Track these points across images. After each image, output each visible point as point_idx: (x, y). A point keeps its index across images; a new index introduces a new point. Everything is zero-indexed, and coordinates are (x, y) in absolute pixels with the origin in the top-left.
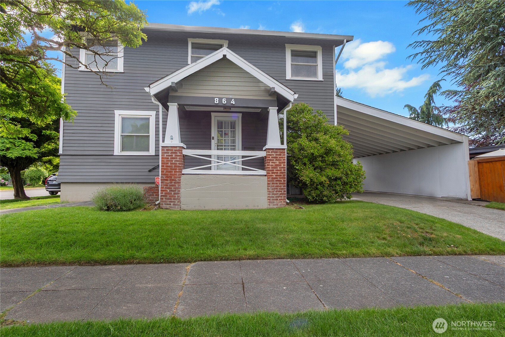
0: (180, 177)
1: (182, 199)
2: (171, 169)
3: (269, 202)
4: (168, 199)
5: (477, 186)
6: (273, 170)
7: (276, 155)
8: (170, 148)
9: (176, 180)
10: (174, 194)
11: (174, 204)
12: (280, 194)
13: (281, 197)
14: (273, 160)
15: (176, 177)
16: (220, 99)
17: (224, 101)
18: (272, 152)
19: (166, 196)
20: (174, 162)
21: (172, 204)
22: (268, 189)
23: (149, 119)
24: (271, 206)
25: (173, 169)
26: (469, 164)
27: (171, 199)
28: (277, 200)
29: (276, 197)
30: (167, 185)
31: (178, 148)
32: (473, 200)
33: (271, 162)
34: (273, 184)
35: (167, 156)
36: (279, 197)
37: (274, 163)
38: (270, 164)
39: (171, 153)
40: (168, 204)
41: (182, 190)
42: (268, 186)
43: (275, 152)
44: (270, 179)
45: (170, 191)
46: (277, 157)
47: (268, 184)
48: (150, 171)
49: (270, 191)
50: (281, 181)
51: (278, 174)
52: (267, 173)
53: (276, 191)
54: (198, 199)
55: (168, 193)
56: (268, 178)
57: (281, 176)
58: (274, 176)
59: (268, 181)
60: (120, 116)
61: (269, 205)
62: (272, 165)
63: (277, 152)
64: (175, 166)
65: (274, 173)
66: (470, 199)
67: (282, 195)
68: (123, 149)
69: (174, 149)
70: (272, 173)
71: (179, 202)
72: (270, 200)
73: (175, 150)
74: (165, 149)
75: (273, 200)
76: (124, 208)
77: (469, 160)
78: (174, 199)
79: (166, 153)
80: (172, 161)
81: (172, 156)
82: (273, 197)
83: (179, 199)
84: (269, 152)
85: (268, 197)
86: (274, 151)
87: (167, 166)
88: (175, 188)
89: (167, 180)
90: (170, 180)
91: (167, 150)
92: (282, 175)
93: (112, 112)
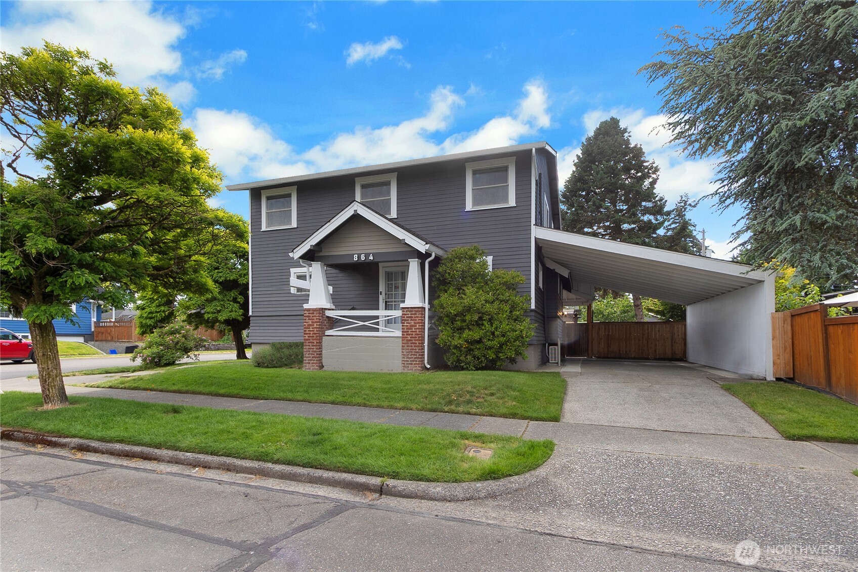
0: (323, 339)
1: (323, 361)
3: (404, 367)
4: (311, 360)
5: (788, 355)
6: (408, 332)
7: (411, 314)
8: (315, 310)
10: (316, 354)
12: (417, 358)
13: (417, 361)
14: (408, 320)
17: (362, 258)
22: (403, 352)
24: (406, 371)
26: (773, 318)
27: (314, 360)
28: (411, 364)
29: (411, 361)
30: (309, 346)
32: (778, 379)
33: (406, 322)
34: (407, 346)
36: (415, 361)
37: (410, 323)
38: (405, 324)
41: (323, 350)
42: (402, 349)
43: (410, 311)
44: (405, 342)
45: (312, 352)
46: (412, 317)
47: (403, 347)
49: (404, 355)
50: (416, 343)
52: (403, 335)
53: (411, 355)
54: (338, 361)
55: (311, 354)
56: (402, 340)
58: (409, 338)
59: (403, 343)
61: (404, 369)
62: (407, 326)
63: (412, 311)
65: (409, 335)
66: (770, 377)
70: (407, 335)
72: (404, 364)
75: (407, 364)
76: (270, 366)
77: (774, 311)
78: (316, 360)
82: (408, 361)
84: (404, 311)
85: (403, 361)
88: (317, 349)
92: (417, 336)
93: (288, 270)
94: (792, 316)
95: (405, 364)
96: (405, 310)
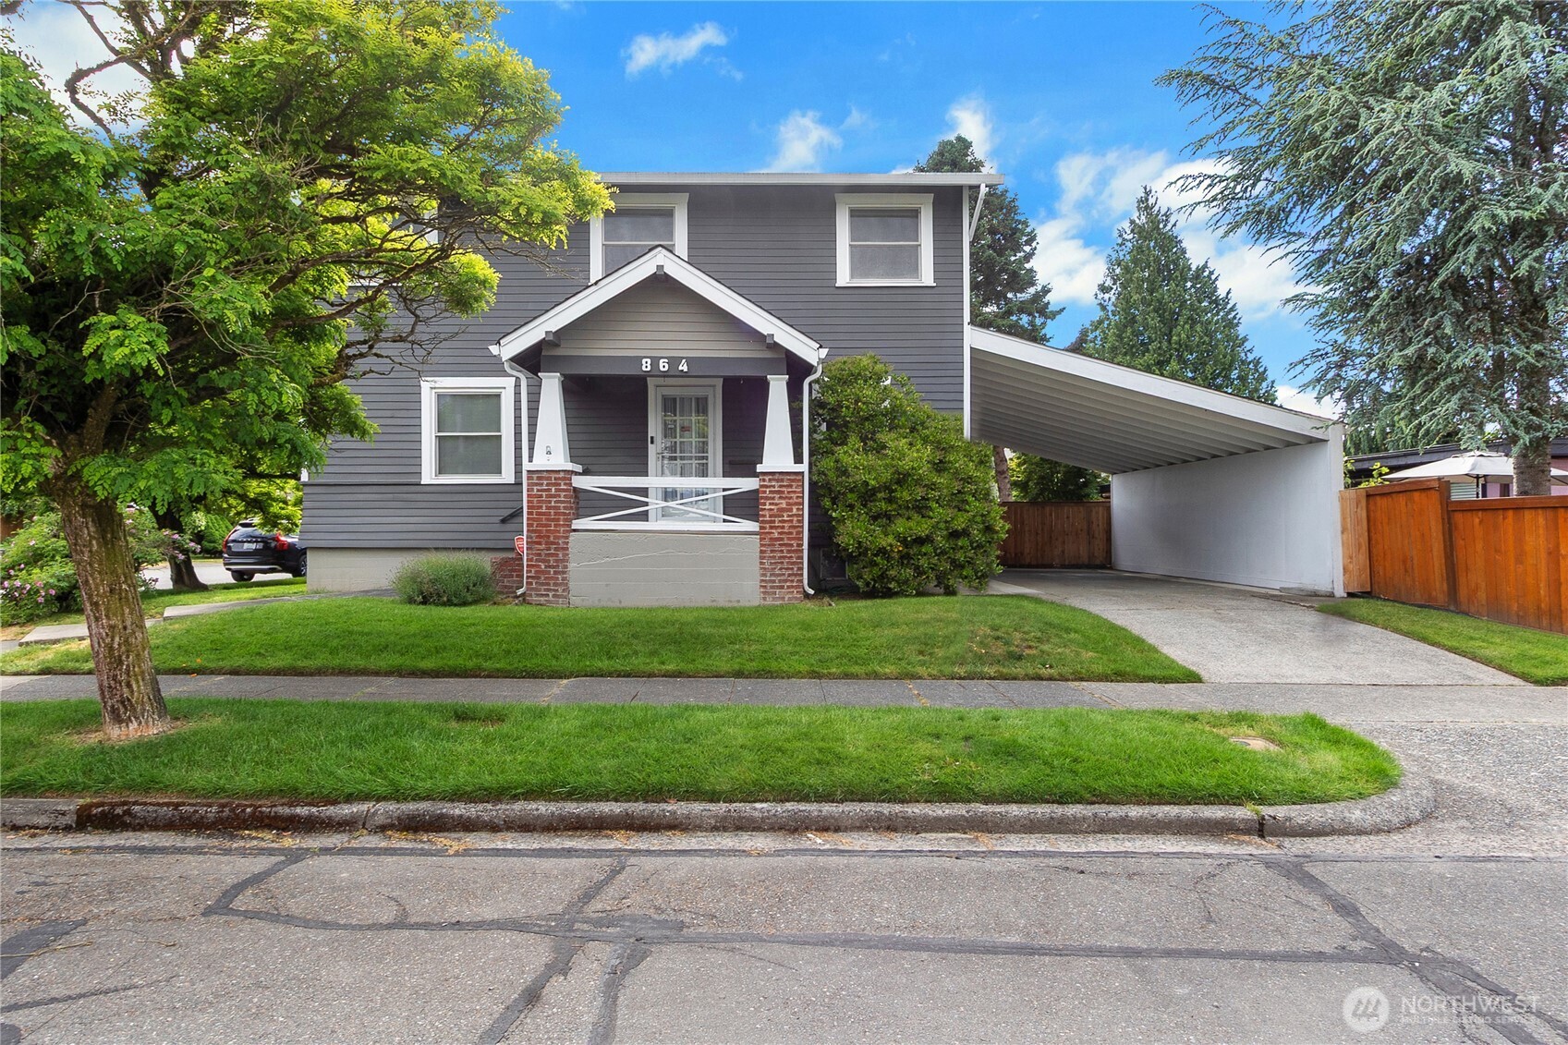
0: (567, 537)
1: (571, 585)
2: (548, 520)
3: (764, 592)
4: (543, 584)
5: (1363, 558)
6: (774, 522)
7: (780, 486)
8: (545, 474)
9: (558, 544)
10: (555, 573)
11: (554, 596)
12: (789, 575)
13: (792, 581)
14: (773, 498)
15: (559, 538)
16: (655, 361)
17: (663, 366)
18: (770, 480)
19: (539, 578)
20: (553, 504)
21: (551, 594)
22: (761, 563)
23: (498, 396)
24: (769, 602)
25: (553, 520)
26: (1342, 499)
27: (548, 584)
28: (782, 587)
29: (780, 581)
30: (539, 555)
31: (562, 475)
32: (1350, 595)
33: (768, 502)
34: (772, 551)
35: (538, 490)
36: (786, 581)
37: (776, 504)
38: (767, 507)
39: (547, 485)
40: (542, 595)
41: (572, 566)
42: (762, 558)
43: (777, 481)
44: (767, 541)
45: (546, 567)
46: (781, 492)
47: (761, 552)
48: (504, 521)
49: (765, 568)
50: (792, 545)
51: (786, 531)
52: (761, 528)
53: (781, 569)
54: (607, 585)
55: (543, 572)
56: (762, 539)
57: (791, 533)
58: (776, 535)
59: (762, 545)
60: (434, 391)
61: (764, 599)
62: (771, 510)
63: (782, 480)
64: (556, 514)
65: (776, 528)
66: (1340, 592)
67: (793, 578)
68: (441, 470)
69: (553, 476)
70: (771, 528)
71: (567, 590)
72: (765, 587)
73: (555, 479)
74: (535, 476)
75: (772, 587)
76: (455, 601)
77: (1342, 488)
78: (555, 584)
79: (537, 484)
80: (550, 502)
81: (549, 490)
82: (774, 581)
83: (565, 584)
84: (764, 480)
85: (762, 581)
86: (776, 477)
87: (538, 514)
88: (557, 561)
89: (540, 543)
90: (547, 543)
91: (539, 478)
92: (794, 531)
93: (414, 382)
95: (768, 588)
96: (767, 478)
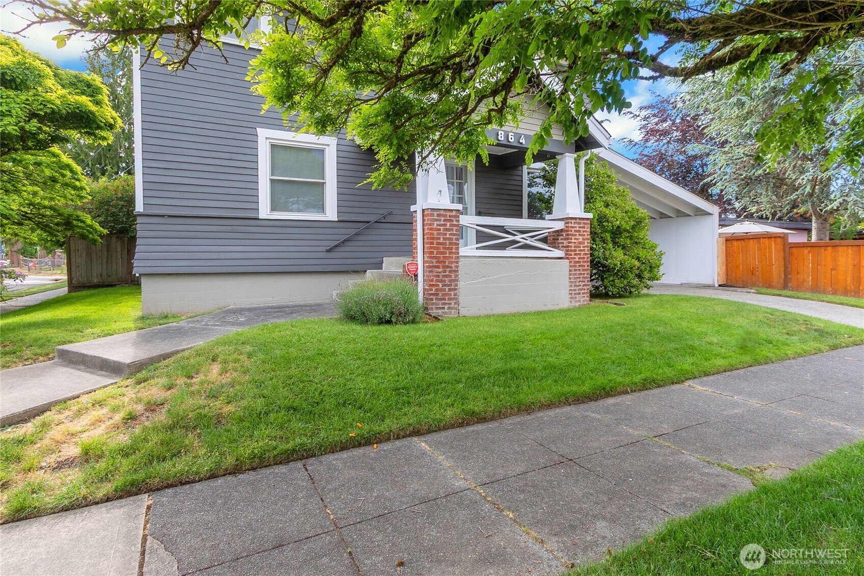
0: (457, 262)
1: (461, 299)
2: (444, 248)
3: (571, 298)
4: (441, 299)
5: (724, 268)
6: (576, 251)
7: (580, 227)
8: (442, 212)
9: (451, 267)
10: (450, 290)
11: (449, 308)
12: (584, 285)
13: (584, 289)
14: (576, 235)
15: (452, 263)
16: (506, 134)
17: (511, 138)
18: (574, 223)
19: (437, 295)
20: (448, 236)
21: (446, 307)
22: (570, 278)
23: (322, 151)
24: (573, 303)
25: (448, 249)
26: (718, 242)
27: (444, 299)
28: (579, 294)
29: (579, 290)
30: (438, 276)
31: (454, 213)
32: (720, 286)
33: (573, 237)
34: (575, 270)
35: (438, 225)
36: (581, 289)
37: (577, 239)
38: (573, 241)
39: (445, 220)
40: (440, 308)
41: (461, 284)
42: (570, 275)
44: (572, 264)
45: (443, 286)
46: (580, 231)
47: (570, 271)
48: (328, 251)
49: (571, 282)
50: (584, 266)
51: (582, 256)
52: (566, 254)
53: (579, 282)
54: (484, 298)
55: (441, 290)
56: (570, 262)
57: (584, 258)
58: (577, 260)
59: (570, 266)
60: (268, 141)
61: (571, 302)
62: (575, 243)
63: (580, 223)
64: (450, 244)
65: (577, 254)
66: (716, 285)
67: (585, 287)
68: (273, 209)
69: (448, 214)
70: (575, 254)
71: (457, 303)
72: (571, 294)
73: (450, 216)
74: (435, 213)
75: (575, 294)
78: (450, 299)
79: (437, 220)
80: (446, 234)
81: (445, 225)
82: (575, 290)
83: (456, 299)
84: (571, 223)
85: (570, 290)
86: (578, 221)
87: (438, 244)
88: (450, 281)
89: (438, 267)
90: (444, 267)
91: (439, 215)
93: (251, 131)
94: (727, 240)
95: (573, 295)
